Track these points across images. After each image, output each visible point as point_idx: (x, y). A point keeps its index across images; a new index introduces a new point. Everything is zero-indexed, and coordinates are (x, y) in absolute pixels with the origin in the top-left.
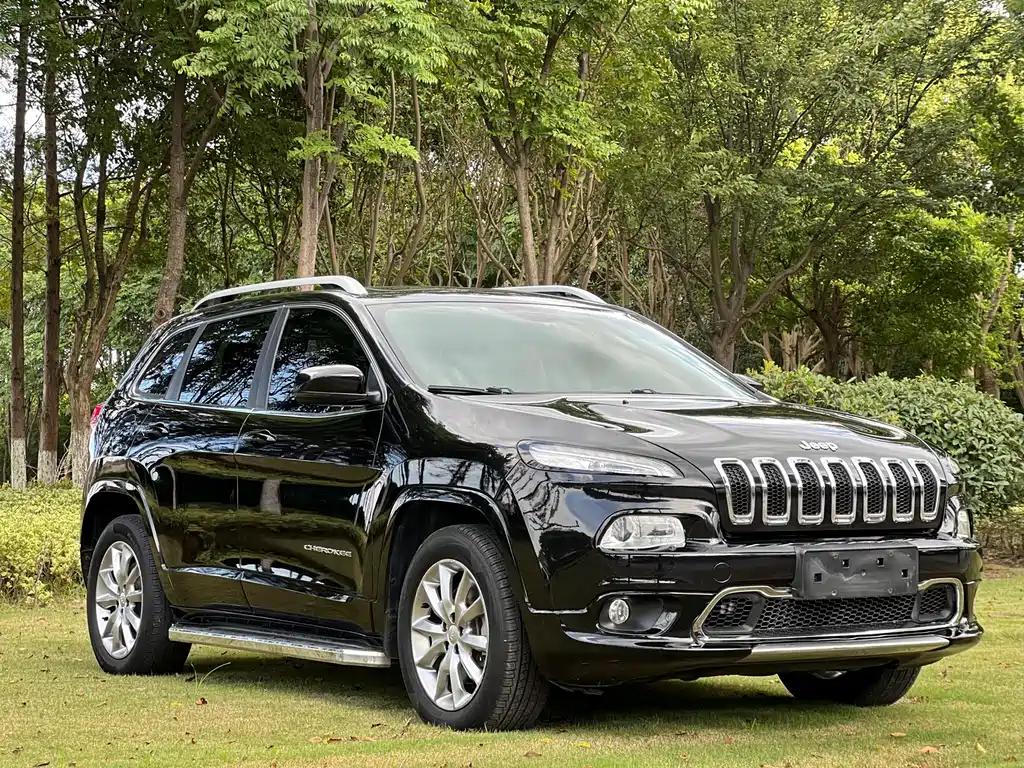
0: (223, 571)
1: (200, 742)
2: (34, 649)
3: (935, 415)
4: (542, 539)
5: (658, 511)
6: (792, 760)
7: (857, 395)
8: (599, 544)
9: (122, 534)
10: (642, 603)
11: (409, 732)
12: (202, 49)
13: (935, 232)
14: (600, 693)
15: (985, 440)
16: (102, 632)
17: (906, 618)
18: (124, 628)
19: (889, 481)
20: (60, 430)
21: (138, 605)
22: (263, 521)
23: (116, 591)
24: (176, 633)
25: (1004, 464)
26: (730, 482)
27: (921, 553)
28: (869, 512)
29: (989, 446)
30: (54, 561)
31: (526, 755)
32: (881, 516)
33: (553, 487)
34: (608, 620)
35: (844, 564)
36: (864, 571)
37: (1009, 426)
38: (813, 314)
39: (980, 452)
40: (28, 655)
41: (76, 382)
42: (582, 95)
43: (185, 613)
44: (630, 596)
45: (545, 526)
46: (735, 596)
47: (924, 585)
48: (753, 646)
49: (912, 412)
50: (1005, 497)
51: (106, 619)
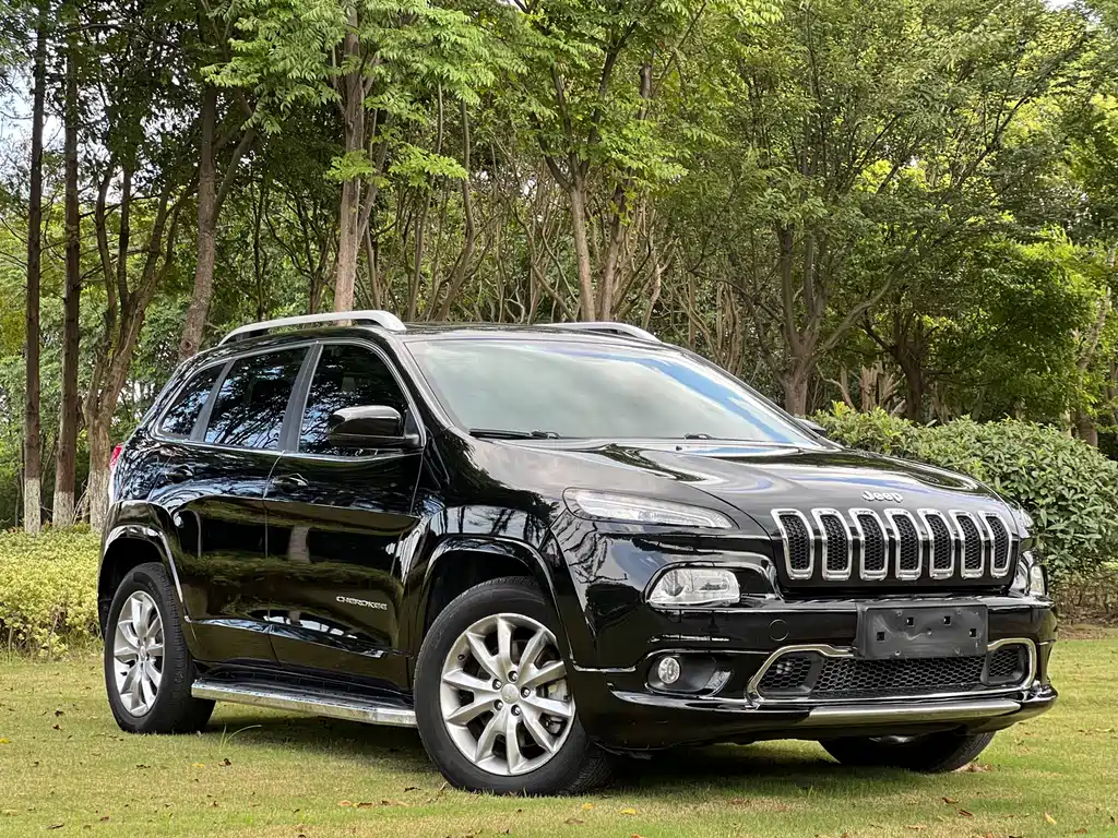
0: (248, 623)
1: (224, 805)
2: (47, 705)
3: (1021, 462)
4: (588, 593)
5: (711, 564)
6: (850, 831)
7: (936, 439)
8: (648, 597)
9: (142, 584)
10: (694, 661)
11: (443, 797)
12: (233, 59)
13: (1026, 263)
14: (648, 757)
15: (1076, 489)
16: (120, 688)
17: (975, 680)
18: (144, 683)
19: (957, 535)
20: (78, 470)
21: (159, 659)
22: (292, 571)
23: (135, 644)
24: (200, 689)
25: (1096, 516)
26: (788, 534)
27: (991, 612)
28: (935, 567)
29: (1080, 496)
30: (70, 611)
31: (567, 822)
32: (948, 572)
33: (600, 538)
34: (658, 679)
35: (908, 622)
36: (930, 630)
37: (1103, 474)
38: (893, 350)
39: (1070, 502)
40: (41, 712)
41: (96, 417)
42: (644, 113)
43: (208, 668)
44: (682, 654)
45: (592, 578)
46: (793, 655)
47: (994, 646)
48: (811, 708)
49: (996, 459)
50: (1097, 551)
51: (125, 674)
